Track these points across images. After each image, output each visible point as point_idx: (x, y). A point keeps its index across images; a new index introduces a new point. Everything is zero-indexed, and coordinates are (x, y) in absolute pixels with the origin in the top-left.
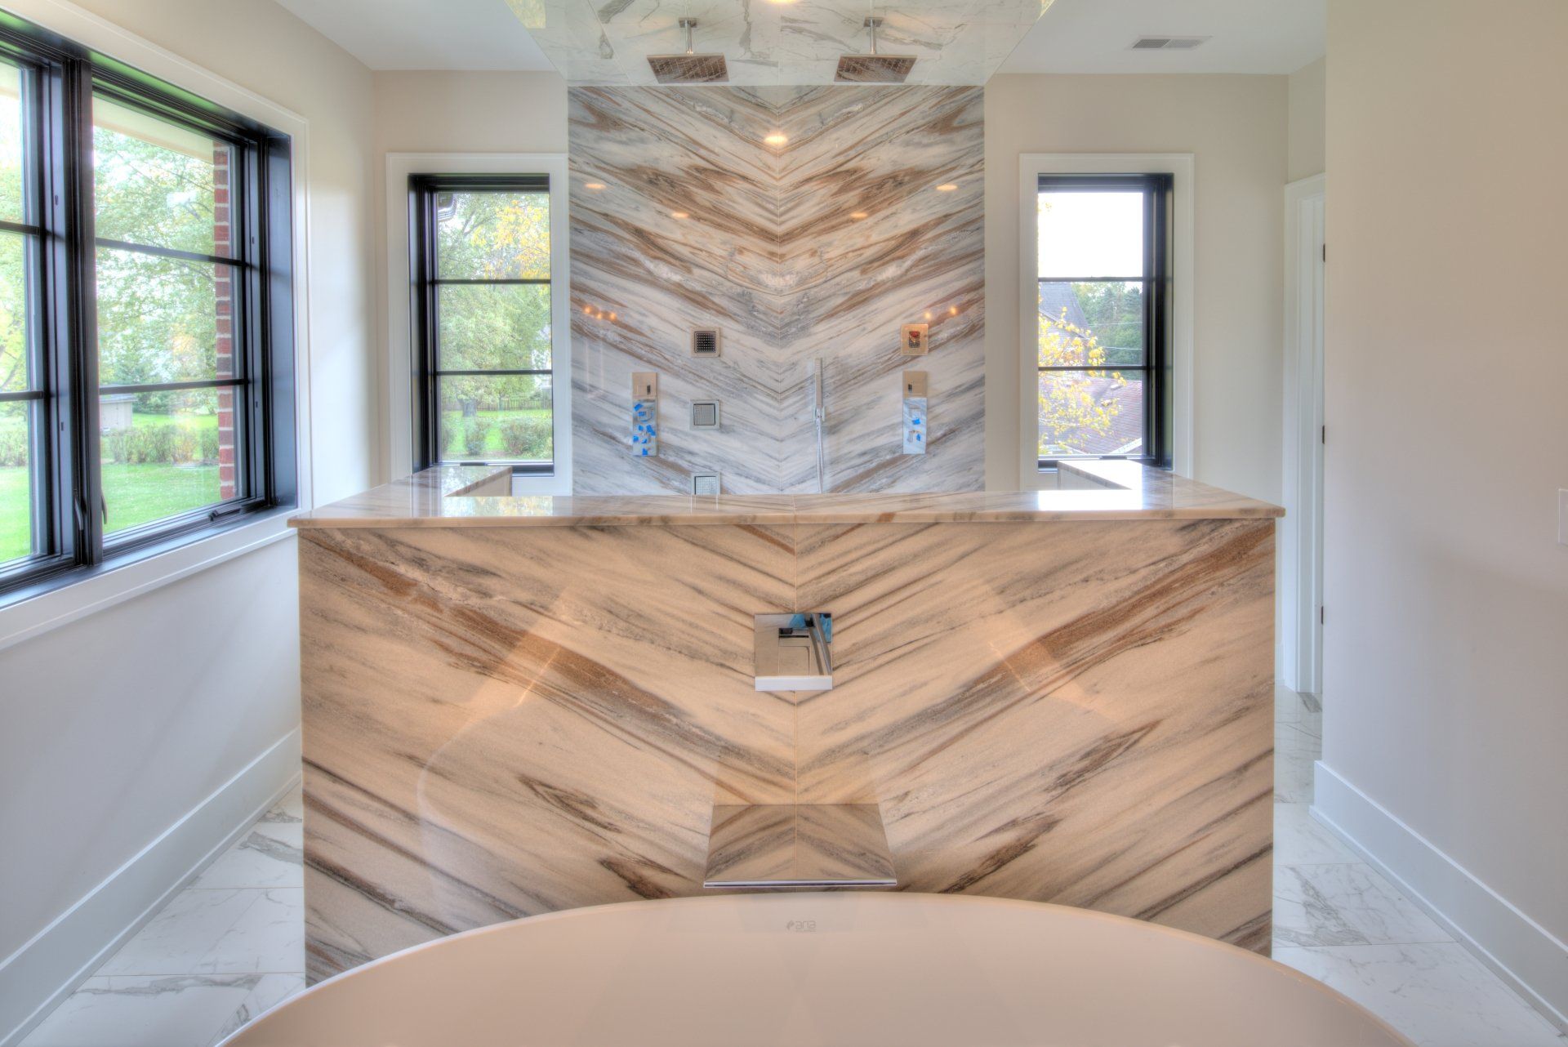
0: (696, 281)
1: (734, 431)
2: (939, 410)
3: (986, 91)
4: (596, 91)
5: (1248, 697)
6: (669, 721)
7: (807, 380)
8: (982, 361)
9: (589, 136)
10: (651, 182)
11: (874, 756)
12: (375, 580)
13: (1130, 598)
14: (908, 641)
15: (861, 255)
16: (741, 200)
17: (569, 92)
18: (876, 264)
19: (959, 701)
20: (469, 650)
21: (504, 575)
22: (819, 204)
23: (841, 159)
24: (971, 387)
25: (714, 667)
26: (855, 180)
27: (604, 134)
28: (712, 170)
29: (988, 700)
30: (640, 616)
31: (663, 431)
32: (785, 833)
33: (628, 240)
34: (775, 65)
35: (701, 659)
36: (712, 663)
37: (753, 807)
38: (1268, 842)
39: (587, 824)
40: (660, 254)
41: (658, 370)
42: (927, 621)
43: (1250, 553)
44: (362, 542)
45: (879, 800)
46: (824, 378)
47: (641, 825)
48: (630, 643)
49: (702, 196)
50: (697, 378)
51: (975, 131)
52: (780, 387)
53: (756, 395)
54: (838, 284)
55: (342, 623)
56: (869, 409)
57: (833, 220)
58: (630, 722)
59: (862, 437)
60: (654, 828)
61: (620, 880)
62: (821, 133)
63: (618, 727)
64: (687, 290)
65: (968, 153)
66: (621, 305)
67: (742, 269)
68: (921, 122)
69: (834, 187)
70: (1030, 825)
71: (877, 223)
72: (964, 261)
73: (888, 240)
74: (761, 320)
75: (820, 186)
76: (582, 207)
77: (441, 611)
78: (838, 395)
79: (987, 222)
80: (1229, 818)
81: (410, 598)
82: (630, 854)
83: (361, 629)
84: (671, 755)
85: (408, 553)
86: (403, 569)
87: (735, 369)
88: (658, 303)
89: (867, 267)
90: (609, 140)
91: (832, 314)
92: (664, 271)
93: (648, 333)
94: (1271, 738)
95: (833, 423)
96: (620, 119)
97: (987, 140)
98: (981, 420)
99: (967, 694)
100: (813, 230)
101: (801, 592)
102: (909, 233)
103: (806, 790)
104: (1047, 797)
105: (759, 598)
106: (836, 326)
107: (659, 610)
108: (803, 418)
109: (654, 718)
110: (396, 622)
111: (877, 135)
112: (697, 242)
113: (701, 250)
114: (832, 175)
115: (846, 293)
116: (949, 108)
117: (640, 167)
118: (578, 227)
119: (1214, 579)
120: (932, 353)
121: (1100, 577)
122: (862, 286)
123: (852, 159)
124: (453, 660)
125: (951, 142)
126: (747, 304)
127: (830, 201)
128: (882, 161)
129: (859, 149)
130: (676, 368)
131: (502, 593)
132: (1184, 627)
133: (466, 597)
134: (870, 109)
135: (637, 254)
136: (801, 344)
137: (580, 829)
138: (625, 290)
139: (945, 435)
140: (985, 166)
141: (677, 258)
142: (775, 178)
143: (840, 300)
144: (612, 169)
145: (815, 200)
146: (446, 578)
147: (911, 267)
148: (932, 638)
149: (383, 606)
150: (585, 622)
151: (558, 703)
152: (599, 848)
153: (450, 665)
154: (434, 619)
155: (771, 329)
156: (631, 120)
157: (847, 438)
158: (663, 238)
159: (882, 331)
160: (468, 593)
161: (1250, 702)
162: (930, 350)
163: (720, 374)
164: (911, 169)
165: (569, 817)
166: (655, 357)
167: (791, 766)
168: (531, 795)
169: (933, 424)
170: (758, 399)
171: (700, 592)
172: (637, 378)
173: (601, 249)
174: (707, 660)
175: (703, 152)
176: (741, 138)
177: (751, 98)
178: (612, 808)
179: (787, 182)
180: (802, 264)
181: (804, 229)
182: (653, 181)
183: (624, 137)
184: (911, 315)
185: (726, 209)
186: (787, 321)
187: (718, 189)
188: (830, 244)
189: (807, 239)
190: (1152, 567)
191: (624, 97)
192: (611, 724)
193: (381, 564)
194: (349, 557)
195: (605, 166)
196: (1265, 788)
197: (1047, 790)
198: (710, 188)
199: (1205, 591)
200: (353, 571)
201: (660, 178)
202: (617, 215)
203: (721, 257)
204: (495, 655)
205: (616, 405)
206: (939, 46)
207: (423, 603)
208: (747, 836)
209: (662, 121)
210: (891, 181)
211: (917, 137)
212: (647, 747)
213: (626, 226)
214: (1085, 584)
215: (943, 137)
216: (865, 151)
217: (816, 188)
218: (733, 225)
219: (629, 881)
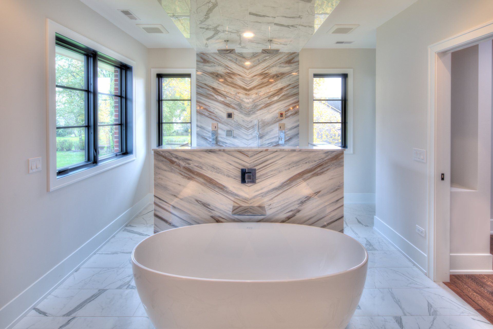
0: (227, 101)
1: (236, 138)
2: (288, 133)
3: (300, 54)
4: (203, 54)
5: (338, 186)
6: (224, 189)
7: (254, 125)
8: (298, 121)
9: (201, 65)
10: (216, 76)
11: (264, 197)
12: (168, 161)
13: (315, 166)
14: (271, 174)
15: (268, 94)
16: (239, 81)
17: (197, 54)
18: (272, 96)
19: (281, 186)
20: (186, 175)
21: (193, 160)
22: (258, 81)
23: (263, 70)
24: (296, 127)
25: (233, 179)
26: (267, 75)
27: (205, 64)
28: (231, 73)
29: (287, 186)
30: (219, 169)
31: (219, 137)
32: (247, 211)
33: (211, 90)
34: (247, 48)
35: (230, 177)
36: (233, 178)
37: (241, 206)
38: (342, 216)
39: (208, 209)
40: (219, 94)
41: (218, 122)
42: (275, 170)
43: (339, 158)
44: (166, 154)
45: (265, 206)
46: (259, 124)
47: (219, 209)
48: (217, 174)
49: (229, 80)
50: (228, 125)
51: (297, 63)
52: (248, 127)
53: (242, 129)
54: (262, 101)
55: (161, 169)
56: (270, 132)
57: (261, 85)
58: (217, 190)
59: (268, 139)
60: (221, 210)
61: (215, 220)
62: (258, 64)
63: (214, 190)
64: (225, 103)
65: (295, 69)
66: (209, 106)
67: (239, 97)
68: (283, 61)
69: (262, 77)
70: (295, 211)
71: (272, 86)
72: (294, 96)
73: (275, 90)
74: (243, 110)
75: (258, 77)
76: (199, 82)
77: (181, 167)
78: (262, 129)
79: (300, 86)
80: (335, 211)
81: (175, 165)
82: (216, 215)
83: (165, 170)
84: (225, 196)
85: (175, 156)
86: (174, 159)
87: (237, 122)
88: (218, 106)
89: (270, 97)
90: (206, 66)
91: (261, 109)
92: (220, 98)
93: (215, 113)
94: (343, 195)
95: (261, 136)
96: (209, 61)
97: (300, 66)
98: (298, 135)
99: (283, 185)
100: (257, 88)
101: (250, 164)
102: (280, 89)
103: (251, 203)
104: (299, 205)
105: (242, 166)
106: (262, 112)
107: (222, 167)
108: (254, 135)
109: (221, 188)
110: (172, 169)
111: (272, 64)
112: (228, 91)
113: (229, 93)
114: (261, 74)
115: (264, 104)
116: (290, 58)
117: (214, 72)
118: (198, 87)
119: (331, 163)
120: (286, 119)
121: (309, 162)
122: (269, 102)
123: (266, 70)
124: (183, 177)
125: (291, 66)
126: (240, 106)
127: (261, 81)
128: (274, 71)
129: (268, 68)
130: (222, 122)
131: (192, 164)
132: (325, 172)
133: (185, 165)
134: (270, 58)
135: (213, 94)
136: (254, 116)
137: (207, 210)
138: (210, 103)
139: (289, 139)
140: (299, 72)
141: (223, 95)
142: (247, 75)
143: (263, 105)
144: (207, 73)
145: (257, 80)
146: (182, 161)
147: (281, 97)
148: (276, 174)
149: (170, 166)
150: (208, 170)
151: (203, 185)
152: (211, 214)
153: (182, 178)
154: (179, 169)
155: (246, 112)
156: (212, 61)
157: (265, 140)
158: (219, 90)
159: (273, 113)
160: (186, 164)
161: (339, 188)
162: (285, 118)
163: (233, 124)
164: (281, 73)
165: (205, 208)
166: (217, 119)
167: (248, 199)
168: (197, 203)
169: (286, 136)
170: (242, 130)
171: (231, 164)
172: (213, 124)
173: (204, 92)
174: (232, 178)
175: (229, 69)
176: (239, 65)
177: (241, 55)
178: (213, 206)
179: (250, 76)
180: (254, 96)
181: (254, 88)
182: (217, 76)
183: (210, 65)
184: (281, 109)
185: (235, 83)
186: (250, 110)
187: (233, 78)
188: (260, 91)
189: (255, 90)
190: (319, 160)
191: (210, 55)
192: (213, 190)
193: (169, 158)
194: (163, 157)
195: (205, 72)
196: (342, 205)
197: (298, 204)
198: (231, 78)
199: (330, 165)
200: (164, 159)
201: (219, 75)
202: (208, 84)
203: (234, 94)
204: (191, 176)
205: (207, 131)
206: (287, 45)
207: (177, 166)
208: (239, 212)
209: (219, 61)
210: (276, 76)
211: (282, 65)
212: (219, 194)
213: (210, 87)
214: (306, 164)
215: (288, 65)
216: (269, 68)
217: (257, 78)
218: (236, 87)
219: (216, 221)
